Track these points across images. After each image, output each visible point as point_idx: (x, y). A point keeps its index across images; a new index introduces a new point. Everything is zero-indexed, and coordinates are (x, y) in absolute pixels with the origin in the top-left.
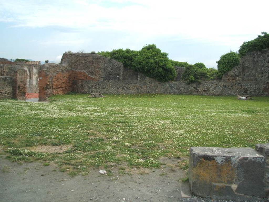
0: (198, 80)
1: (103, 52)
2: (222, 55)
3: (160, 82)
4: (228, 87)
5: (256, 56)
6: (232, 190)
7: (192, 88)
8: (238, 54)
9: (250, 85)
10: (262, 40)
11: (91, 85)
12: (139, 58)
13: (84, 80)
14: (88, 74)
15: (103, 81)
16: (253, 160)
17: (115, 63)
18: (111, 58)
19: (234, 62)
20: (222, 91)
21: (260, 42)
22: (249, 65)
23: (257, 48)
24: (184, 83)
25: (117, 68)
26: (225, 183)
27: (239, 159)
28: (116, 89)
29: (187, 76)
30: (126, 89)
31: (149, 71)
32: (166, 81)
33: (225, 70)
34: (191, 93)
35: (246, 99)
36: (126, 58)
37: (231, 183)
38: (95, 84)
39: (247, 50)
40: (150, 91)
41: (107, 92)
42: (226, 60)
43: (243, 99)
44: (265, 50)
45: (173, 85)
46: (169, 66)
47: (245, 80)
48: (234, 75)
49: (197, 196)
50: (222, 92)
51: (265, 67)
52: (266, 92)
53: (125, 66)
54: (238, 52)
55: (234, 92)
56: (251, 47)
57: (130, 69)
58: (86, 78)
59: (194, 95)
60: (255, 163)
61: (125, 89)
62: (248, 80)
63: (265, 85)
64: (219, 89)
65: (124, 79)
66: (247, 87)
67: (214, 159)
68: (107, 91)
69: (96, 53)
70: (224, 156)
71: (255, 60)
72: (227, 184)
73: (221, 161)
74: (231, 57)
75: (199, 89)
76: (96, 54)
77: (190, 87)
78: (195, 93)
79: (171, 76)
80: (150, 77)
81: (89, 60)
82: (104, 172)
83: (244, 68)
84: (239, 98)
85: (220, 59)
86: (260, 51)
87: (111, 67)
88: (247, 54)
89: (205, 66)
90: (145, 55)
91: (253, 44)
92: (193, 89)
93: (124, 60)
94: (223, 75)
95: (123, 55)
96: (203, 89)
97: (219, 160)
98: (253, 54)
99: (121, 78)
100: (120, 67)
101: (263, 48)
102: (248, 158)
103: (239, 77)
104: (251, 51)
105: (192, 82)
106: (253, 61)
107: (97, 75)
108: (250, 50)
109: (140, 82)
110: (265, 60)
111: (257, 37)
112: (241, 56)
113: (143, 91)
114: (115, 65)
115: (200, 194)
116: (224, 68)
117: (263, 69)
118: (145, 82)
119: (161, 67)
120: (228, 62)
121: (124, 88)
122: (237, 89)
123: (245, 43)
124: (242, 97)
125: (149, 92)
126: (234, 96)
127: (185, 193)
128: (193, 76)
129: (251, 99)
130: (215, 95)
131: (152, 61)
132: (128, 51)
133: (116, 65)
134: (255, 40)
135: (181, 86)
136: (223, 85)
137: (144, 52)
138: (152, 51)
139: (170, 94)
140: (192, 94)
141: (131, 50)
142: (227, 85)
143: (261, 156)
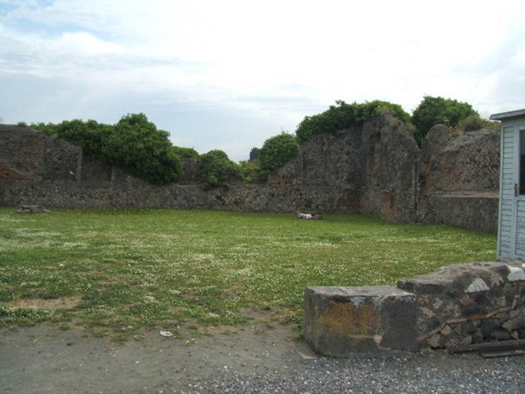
0: (224, 183)
1: (42, 125)
2: (268, 139)
3: (154, 186)
4: (278, 196)
5: (327, 143)
6: (375, 343)
7: (213, 197)
8: (296, 139)
9: (316, 193)
10: (336, 114)
11: (17, 188)
12: (116, 138)
13: (4, 178)
14: (12, 167)
15: (42, 181)
16: (402, 299)
17: (68, 146)
18: (60, 137)
19: (289, 151)
20: (267, 204)
21: (333, 119)
22: (314, 157)
23: (327, 128)
24: (197, 187)
25: (71, 156)
26: (365, 334)
27: (384, 298)
28: (67, 197)
29: (204, 175)
30: (89, 197)
31: (133, 164)
32: (165, 183)
33: (272, 166)
34: (211, 207)
35: (312, 219)
36: (89, 137)
37: (373, 333)
38: (25, 187)
39: (311, 131)
40: (134, 202)
41: (50, 203)
42: (275, 148)
43: (307, 217)
44: (342, 132)
45: (177, 192)
46: (171, 155)
47: (308, 185)
48: (289, 175)
49: (325, 356)
50: (267, 207)
51: (342, 162)
52: (343, 205)
53: (86, 153)
54: (295, 134)
55: (289, 206)
56: (317, 127)
57: (97, 158)
58: (8, 174)
59: (216, 210)
60: (405, 304)
61: (86, 197)
62: (313, 185)
63: (342, 195)
64: (262, 200)
65: (84, 178)
66: (311, 197)
67: (350, 301)
68: (50, 200)
69: (28, 126)
70: (362, 296)
71: (325, 149)
72: (367, 335)
73: (359, 303)
74: (283, 142)
75: (226, 199)
76: (26, 128)
77: (209, 196)
78: (218, 208)
79: (174, 174)
80: (135, 175)
81: (14, 139)
82: (168, 334)
83: (306, 163)
84: (299, 217)
85: (264, 146)
86: (334, 133)
87: (57, 154)
88: (311, 138)
89: (227, 156)
90: (127, 134)
91: (323, 121)
92: (215, 199)
93: (84, 142)
94: (269, 175)
95: (82, 132)
96: (233, 200)
97: (356, 302)
98: (322, 138)
99: (78, 176)
100: (76, 154)
101: (338, 129)
102: (395, 297)
103: (297, 179)
104: (318, 134)
105: (213, 186)
106: (322, 150)
107: (29, 169)
108: (316, 132)
109: (115, 185)
110: (341, 149)
111: (328, 109)
112: (301, 142)
113: (121, 202)
114: (67, 151)
115: (330, 353)
116: (271, 162)
117: (338, 165)
118: (126, 185)
119: (156, 157)
120: (279, 152)
121: (84, 195)
122: (294, 201)
123: (307, 118)
124: (304, 215)
125: (132, 204)
126: (288, 212)
127: (306, 354)
128: (215, 175)
129: (320, 218)
130: (255, 211)
131: (141, 146)
132: (92, 124)
133: (69, 151)
134: (325, 114)
135: (192, 193)
136: (270, 193)
137: (124, 127)
138: (139, 126)
139: (171, 208)
140: (213, 208)
141: (99, 123)
142: (276, 192)
143: (412, 294)
